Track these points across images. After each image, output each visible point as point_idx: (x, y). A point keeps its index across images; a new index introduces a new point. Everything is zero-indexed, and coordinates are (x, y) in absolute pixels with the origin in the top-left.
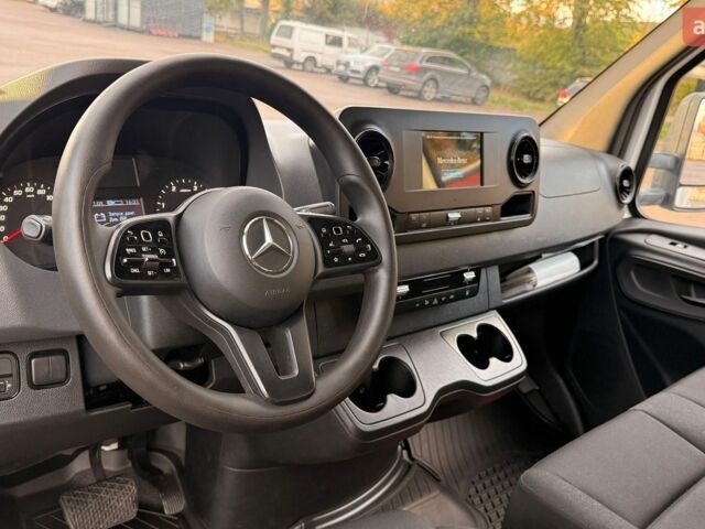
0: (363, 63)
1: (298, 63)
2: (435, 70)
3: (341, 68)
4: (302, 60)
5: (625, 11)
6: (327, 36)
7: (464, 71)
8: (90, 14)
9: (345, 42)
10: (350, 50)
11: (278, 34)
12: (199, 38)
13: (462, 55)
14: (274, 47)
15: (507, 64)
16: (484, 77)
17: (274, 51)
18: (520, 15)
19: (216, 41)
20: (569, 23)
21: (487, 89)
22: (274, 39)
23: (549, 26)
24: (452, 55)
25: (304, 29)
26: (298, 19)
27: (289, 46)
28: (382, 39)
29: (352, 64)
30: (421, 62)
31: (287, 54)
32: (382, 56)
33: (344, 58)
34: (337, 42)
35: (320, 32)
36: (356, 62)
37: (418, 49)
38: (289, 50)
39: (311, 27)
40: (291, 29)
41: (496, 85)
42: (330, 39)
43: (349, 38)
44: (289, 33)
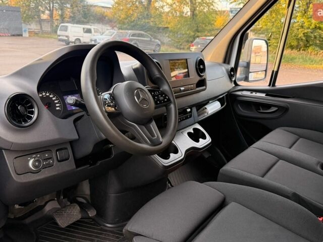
0: (103, 39)
1: (72, 42)
2: (137, 40)
4: (74, 41)
5: (212, 7)
6: (84, 29)
7: (149, 39)
9: (93, 31)
10: (95, 34)
11: (61, 30)
12: (22, 35)
13: (146, 32)
14: (59, 36)
15: (166, 34)
16: (157, 40)
17: (59, 38)
18: (168, 12)
19: (29, 36)
20: (189, 14)
21: (159, 45)
22: (59, 32)
23: (181, 16)
24: (142, 32)
25: (72, 26)
26: (68, 22)
27: (67, 35)
28: (109, 28)
29: (98, 40)
30: (129, 36)
31: (66, 38)
32: (111, 35)
33: (94, 38)
34: (89, 31)
35: (80, 27)
36: (100, 39)
37: (127, 31)
38: (67, 36)
39: (75, 25)
40: (67, 27)
41: (163, 43)
42: (86, 29)
43: (94, 29)
44: (66, 29)
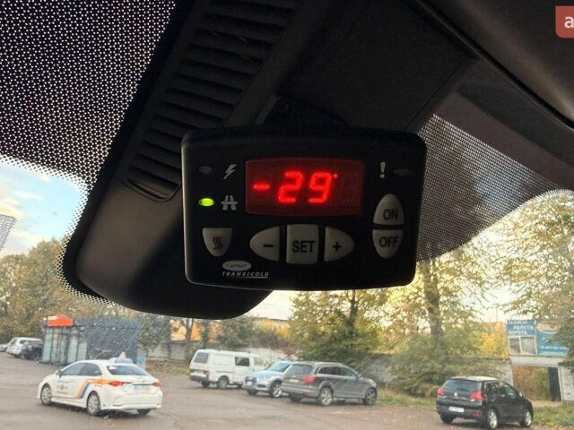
0: (268, 377)
1: (213, 383)
2: (329, 379)
3: (250, 383)
4: (217, 380)
5: (470, 318)
6: (236, 358)
7: (353, 378)
8: (46, 357)
9: (252, 362)
10: (256, 367)
11: (196, 361)
13: (348, 364)
14: (193, 371)
15: (386, 367)
16: (370, 380)
17: (192, 374)
18: (389, 328)
19: (146, 369)
20: (429, 330)
21: (374, 390)
22: (193, 365)
23: (415, 336)
24: (340, 365)
25: (216, 354)
26: (214, 346)
27: (206, 369)
28: (283, 356)
29: (258, 379)
30: (316, 373)
31: (204, 376)
32: (283, 370)
33: (251, 376)
34: (245, 362)
35: (231, 356)
36: (262, 377)
37: (310, 363)
38: (205, 372)
39: (222, 352)
40: (207, 355)
41: (381, 385)
42: (239, 360)
43: (255, 358)
44: (204, 359)
